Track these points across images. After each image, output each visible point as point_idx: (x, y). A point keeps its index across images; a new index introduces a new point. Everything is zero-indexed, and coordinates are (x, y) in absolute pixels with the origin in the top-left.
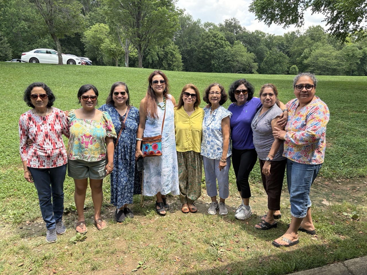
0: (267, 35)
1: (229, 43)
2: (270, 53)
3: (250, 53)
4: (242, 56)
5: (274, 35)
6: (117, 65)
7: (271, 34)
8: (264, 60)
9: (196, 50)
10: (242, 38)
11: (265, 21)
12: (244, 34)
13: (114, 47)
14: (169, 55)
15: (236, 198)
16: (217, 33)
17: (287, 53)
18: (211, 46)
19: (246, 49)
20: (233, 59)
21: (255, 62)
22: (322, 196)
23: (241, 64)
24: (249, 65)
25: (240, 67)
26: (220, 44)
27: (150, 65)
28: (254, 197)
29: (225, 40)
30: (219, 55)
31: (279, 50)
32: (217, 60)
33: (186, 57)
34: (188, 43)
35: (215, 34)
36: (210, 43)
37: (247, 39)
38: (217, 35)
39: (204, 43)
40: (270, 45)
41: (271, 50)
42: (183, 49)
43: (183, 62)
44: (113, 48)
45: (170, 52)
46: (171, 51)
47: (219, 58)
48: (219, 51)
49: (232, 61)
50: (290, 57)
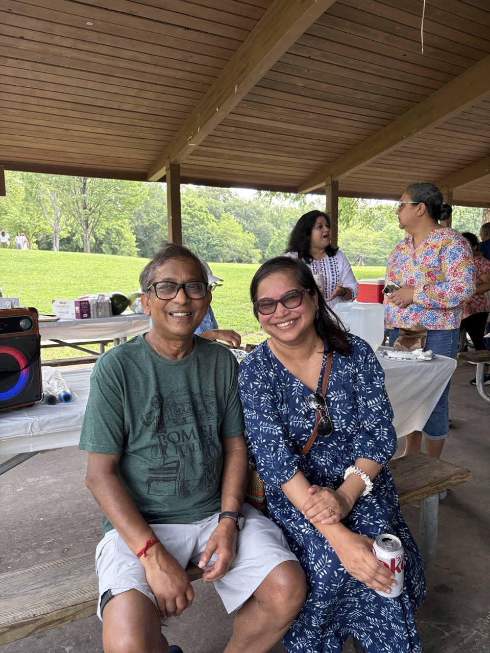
1: (213, 217)
2: (279, 233)
3: (248, 233)
4: (236, 238)
8: (270, 244)
9: (158, 227)
10: (234, 208)
12: (237, 204)
13: (27, 221)
14: (114, 235)
19: (240, 228)
20: (221, 243)
21: (257, 248)
23: (235, 251)
24: (246, 253)
25: (232, 257)
26: (198, 218)
29: (206, 212)
30: (197, 236)
32: (195, 243)
33: (142, 237)
34: (144, 216)
35: (189, 202)
37: (242, 212)
38: (194, 203)
40: (279, 222)
41: (279, 228)
42: (137, 224)
43: (137, 246)
44: (24, 223)
45: (115, 229)
46: (117, 227)
47: (199, 241)
48: (197, 229)
49: (219, 246)
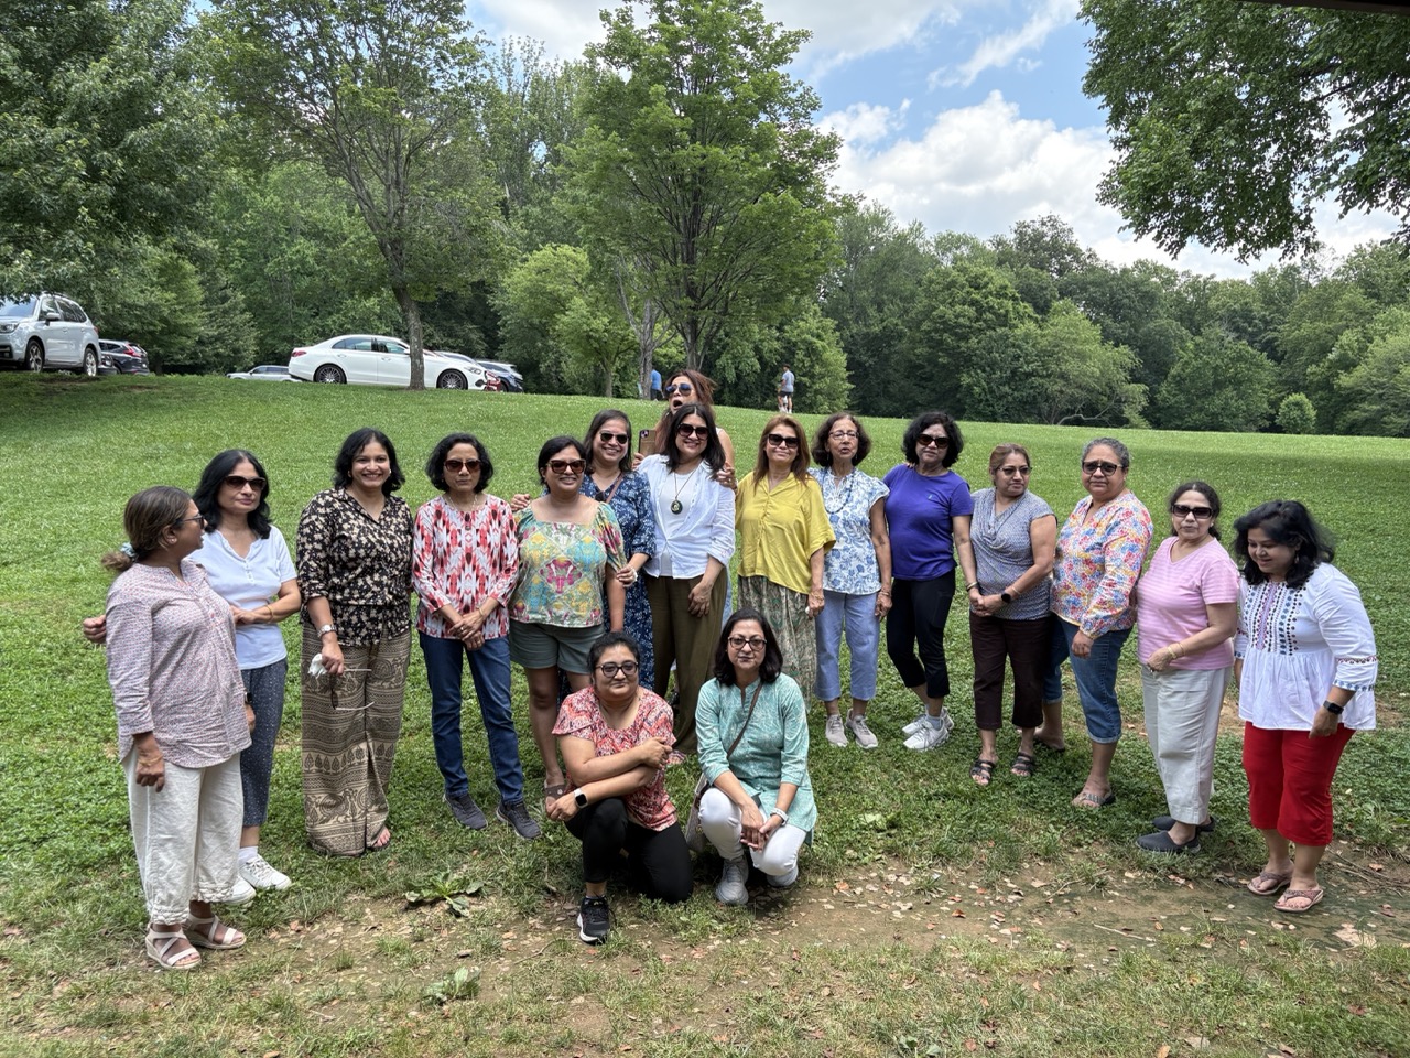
0: (1183, 279)
1: (1030, 310)
2: (1197, 345)
3: (1116, 345)
4: (1082, 357)
5: (1212, 276)
6: (609, 391)
7: (1198, 276)
8: (1173, 372)
9: (901, 336)
10: (1086, 290)
11: (1158, 237)
12: (1090, 277)
13: (602, 327)
14: (800, 355)
15: (1005, 896)
16: (984, 274)
17: (1270, 348)
18: (961, 320)
19: (1096, 332)
20: (1047, 369)
21: (1136, 380)
22: (1342, 912)
23: (1079, 387)
24: (1108, 391)
25: (1073, 400)
26: (994, 314)
27: (727, 390)
28: (1076, 895)
29: (1014, 298)
30: (990, 352)
31: (1233, 335)
32: (984, 371)
33: (865, 358)
34: (872, 311)
35: (976, 277)
36: (958, 308)
37: (1104, 294)
38: (986, 279)
39: (935, 309)
40: (1197, 317)
41: (1198, 333)
42: (854, 331)
43: (850, 379)
44: (597, 331)
45: (804, 341)
46: (809, 337)
47: (993, 365)
48: (991, 337)
49: (1042, 377)
50: (1278, 360)
